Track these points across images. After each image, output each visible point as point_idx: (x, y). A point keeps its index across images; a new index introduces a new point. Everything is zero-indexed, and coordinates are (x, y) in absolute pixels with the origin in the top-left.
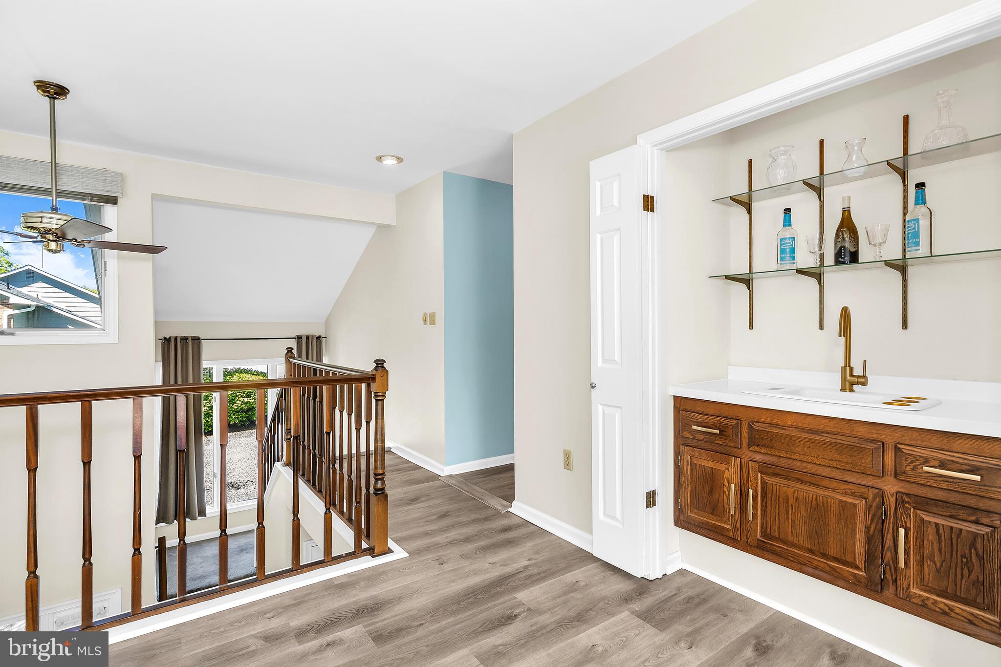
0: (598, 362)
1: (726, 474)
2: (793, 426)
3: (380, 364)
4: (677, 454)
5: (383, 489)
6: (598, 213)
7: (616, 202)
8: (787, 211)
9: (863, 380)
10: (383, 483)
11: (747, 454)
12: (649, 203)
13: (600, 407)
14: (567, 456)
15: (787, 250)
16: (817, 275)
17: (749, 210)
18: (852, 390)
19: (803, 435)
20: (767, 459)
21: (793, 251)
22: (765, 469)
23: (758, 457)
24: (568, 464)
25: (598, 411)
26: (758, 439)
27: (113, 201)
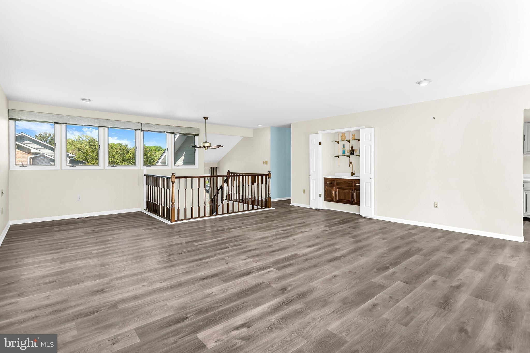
0: (311, 171)
1: (333, 190)
2: (342, 181)
3: (269, 172)
4: (325, 188)
5: (270, 196)
6: (311, 144)
7: (314, 143)
8: (344, 145)
9: (354, 174)
10: (270, 195)
11: (336, 186)
12: (320, 144)
13: (311, 180)
14: (304, 191)
15: (344, 152)
16: (349, 156)
17: (339, 143)
18: (353, 176)
19: (344, 182)
20: (339, 187)
21: (345, 152)
22: (338, 188)
23: (337, 186)
24: (304, 192)
25: (311, 181)
26: (338, 184)
27: (198, 135)
